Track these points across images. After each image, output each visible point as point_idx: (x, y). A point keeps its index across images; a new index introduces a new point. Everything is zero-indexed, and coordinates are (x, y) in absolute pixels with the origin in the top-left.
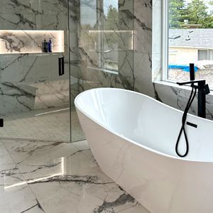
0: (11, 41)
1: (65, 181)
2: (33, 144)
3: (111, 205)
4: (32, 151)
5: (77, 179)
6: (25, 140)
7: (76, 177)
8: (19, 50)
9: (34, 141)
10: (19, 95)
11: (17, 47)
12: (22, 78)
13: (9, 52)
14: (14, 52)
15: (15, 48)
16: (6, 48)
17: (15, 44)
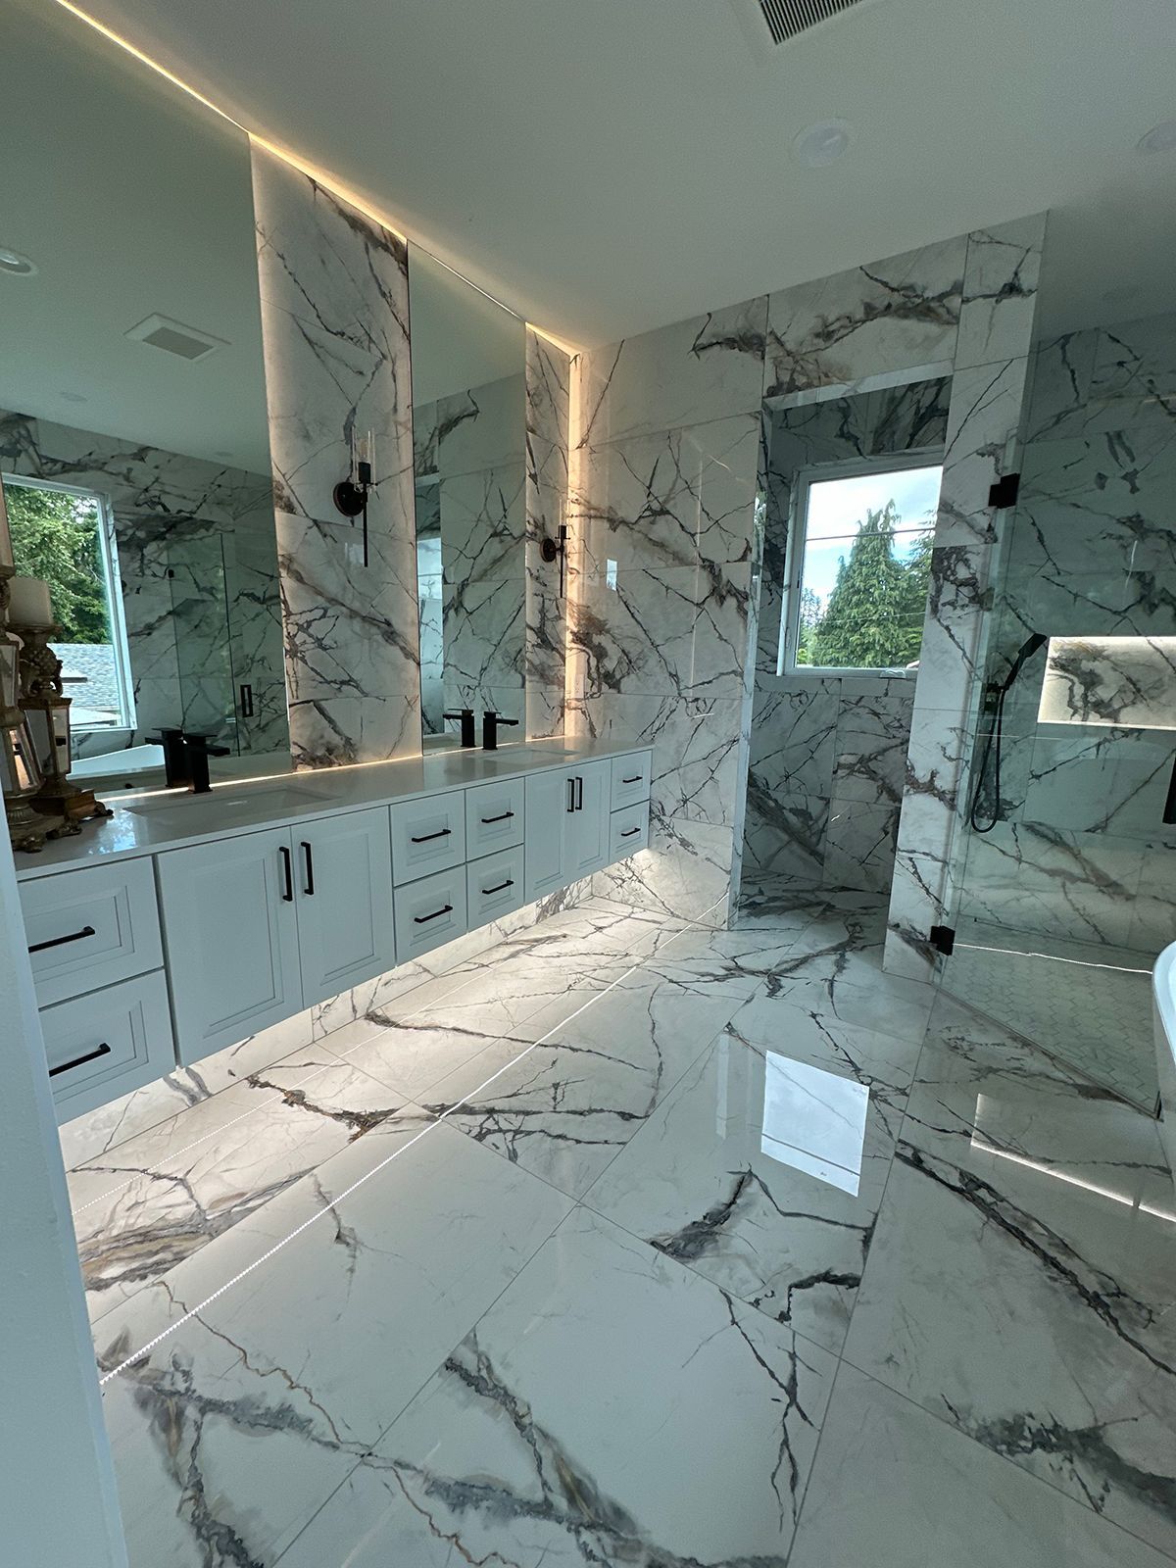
0: (1091, 681)
1: (1009, 1228)
2: (1013, 1050)
3: (1117, 1470)
4: (991, 1070)
5: (1061, 1259)
6: (999, 1026)
7: (1065, 1248)
8: (1114, 715)
9: (1026, 1043)
10: (1073, 879)
11: (1109, 705)
12: (1099, 816)
13: (1077, 721)
14: (1095, 721)
15: (1101, 707)
16: (1070, 704)
17: (1102, 693)
